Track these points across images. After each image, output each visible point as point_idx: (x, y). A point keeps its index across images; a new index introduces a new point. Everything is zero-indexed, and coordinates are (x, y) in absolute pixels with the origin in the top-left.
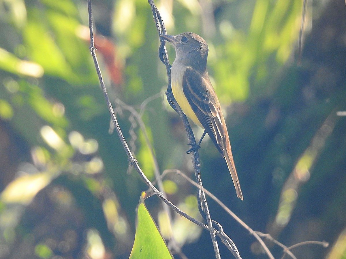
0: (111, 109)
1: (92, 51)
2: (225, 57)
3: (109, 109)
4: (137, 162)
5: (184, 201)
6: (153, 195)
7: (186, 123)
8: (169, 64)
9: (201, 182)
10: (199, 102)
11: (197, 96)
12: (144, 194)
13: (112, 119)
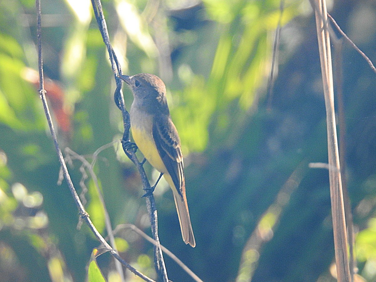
0: (61, 157)
1: (42, 94)
2: (184, 104)
3: (58, 158)
4: (89, 216)
5: (136, 261)
6: (105, 252)
7: (142, 174)
8: (126, 110)
9: (158, 239)
10: (169, 147)
11: (166, 142)
12: (95, 251)
13: (62, 168)
